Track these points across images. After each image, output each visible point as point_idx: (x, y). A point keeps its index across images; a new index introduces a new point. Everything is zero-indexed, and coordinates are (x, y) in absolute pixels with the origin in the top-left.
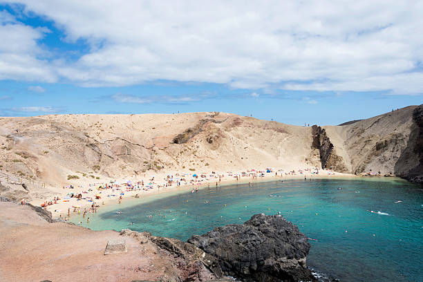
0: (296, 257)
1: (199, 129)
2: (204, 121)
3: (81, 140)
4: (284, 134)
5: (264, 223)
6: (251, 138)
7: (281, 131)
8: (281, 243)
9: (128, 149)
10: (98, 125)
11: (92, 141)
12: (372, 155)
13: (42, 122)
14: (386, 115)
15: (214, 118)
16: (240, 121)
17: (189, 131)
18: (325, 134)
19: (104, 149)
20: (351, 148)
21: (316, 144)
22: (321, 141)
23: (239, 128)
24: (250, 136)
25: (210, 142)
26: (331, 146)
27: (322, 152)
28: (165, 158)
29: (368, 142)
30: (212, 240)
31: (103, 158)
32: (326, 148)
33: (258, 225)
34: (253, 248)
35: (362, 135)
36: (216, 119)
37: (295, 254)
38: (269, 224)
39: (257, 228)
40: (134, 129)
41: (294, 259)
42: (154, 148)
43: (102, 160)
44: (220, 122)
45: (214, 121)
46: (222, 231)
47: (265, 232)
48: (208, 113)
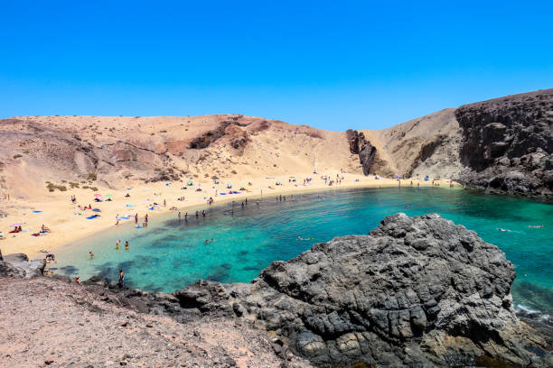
0: (498, 293)
1: (221, 133)
2: (226, 124)
3: (70, 143)
4: (318, 139)
5: (413, 230)
6: (283, 143)
7: (314, 136)
8: (462, 266)
9: (133, 154)
10: (94, 127)
11: (85, 145)
12: (418, 158)
13: (15, 122)
14: (424, 118)
15: (237, 121)
16: (267, 124)
17: (209, 134)
18: (363, 138)
19: (100, 154)
20: (394, 152)
21: (355, 149)
22: (360, 146)
23: (268, 132)
24: (281, 141)
25: (236, 147)
26: (374, 149)
27: (362, 157)
28: (181, 164)
29: (412, 145)
30: (314, 269)
31: (101, 164)
32: (367, 152)
33: (403, 235)
34: (405, 280)
35: (404, 139)
36: (239, 121)
37: (493, 286)
38: (424, 232)
39: (402, 240)
40: (141, 132)
41: (494, 296)
42: (168, 153)
43: (98, 167)
44: (245, 125)
45: (239, 124)
46: (330, 250)
47: (421, 248)
48: (230, 115)
